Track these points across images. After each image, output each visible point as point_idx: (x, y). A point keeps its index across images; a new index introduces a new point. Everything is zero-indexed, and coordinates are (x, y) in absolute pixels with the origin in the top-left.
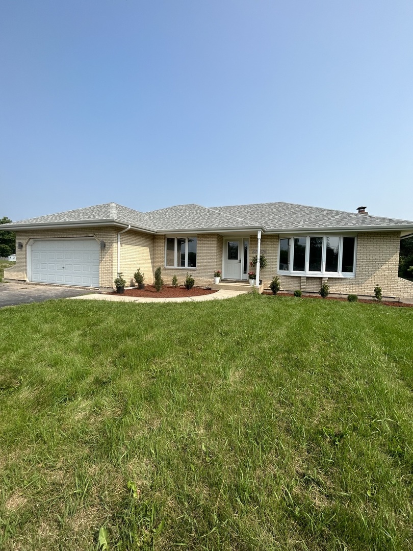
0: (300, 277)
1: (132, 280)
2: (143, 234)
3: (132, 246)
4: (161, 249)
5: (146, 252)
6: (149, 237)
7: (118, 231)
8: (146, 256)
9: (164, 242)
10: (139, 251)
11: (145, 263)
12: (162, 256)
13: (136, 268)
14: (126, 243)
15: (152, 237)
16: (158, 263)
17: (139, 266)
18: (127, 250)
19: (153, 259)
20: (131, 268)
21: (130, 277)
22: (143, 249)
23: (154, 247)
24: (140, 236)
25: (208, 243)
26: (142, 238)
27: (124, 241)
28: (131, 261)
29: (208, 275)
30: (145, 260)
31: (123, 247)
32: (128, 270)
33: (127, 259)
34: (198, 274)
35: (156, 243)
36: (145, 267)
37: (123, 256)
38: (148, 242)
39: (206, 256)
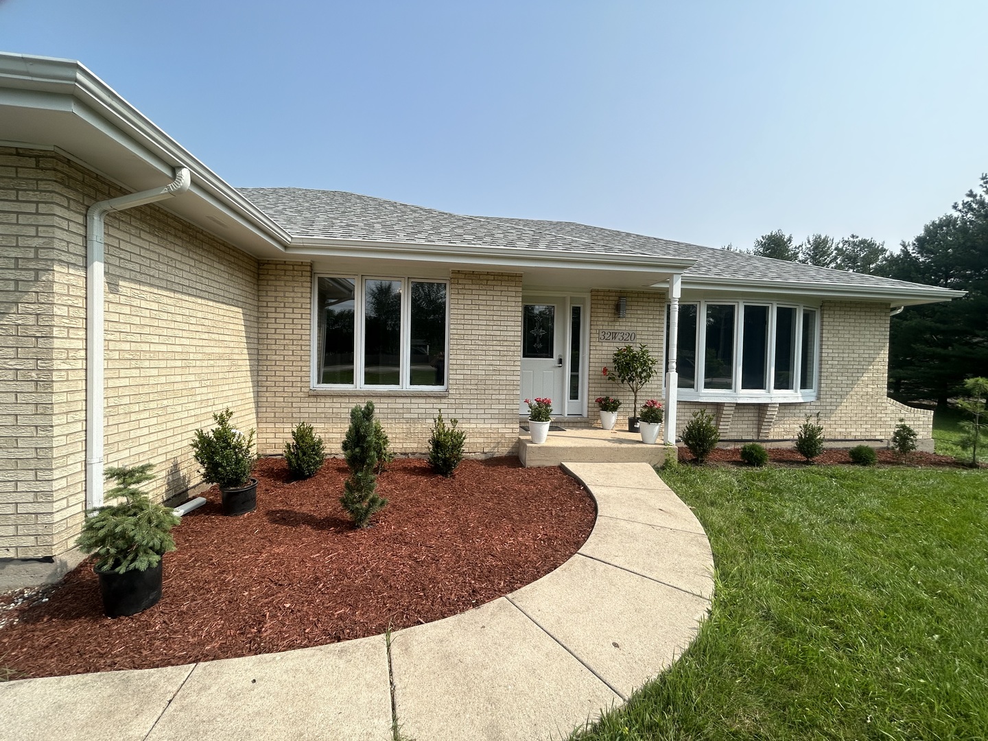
0: (719, 406)
2: (222, 248)
3: (172, 295)
4: (295, 316)
5: (231, 326)
6: (240, 263)
7: (89, 196)
8: (232, 345)
9: (309, 290)
10: (206, 322)
11: (231, 375)
12: (300, 342)
13: (192, 406)
14: (139, 277)
15: (252, 268)
16: (282, 373)
17: (204, 390)
18: (147, 313)
19: (255, 357)
20: (169, 410)
21: (163, 458)
22: (221, 312)
23: (261, 309)
24: (209, 252)
25: (492, 303)
26: (216, 265)
27: (129, 266)
28: (172, 371)
29: (491, 411)
30: (227, 363)
31: (123, 299)
32: (154, 421)
33: (146, 364)
34: (453, 411)
35: (269, 294)
36: (231, 393)
37: (126, 346)
38: (237, 286)
39: (485, 348)
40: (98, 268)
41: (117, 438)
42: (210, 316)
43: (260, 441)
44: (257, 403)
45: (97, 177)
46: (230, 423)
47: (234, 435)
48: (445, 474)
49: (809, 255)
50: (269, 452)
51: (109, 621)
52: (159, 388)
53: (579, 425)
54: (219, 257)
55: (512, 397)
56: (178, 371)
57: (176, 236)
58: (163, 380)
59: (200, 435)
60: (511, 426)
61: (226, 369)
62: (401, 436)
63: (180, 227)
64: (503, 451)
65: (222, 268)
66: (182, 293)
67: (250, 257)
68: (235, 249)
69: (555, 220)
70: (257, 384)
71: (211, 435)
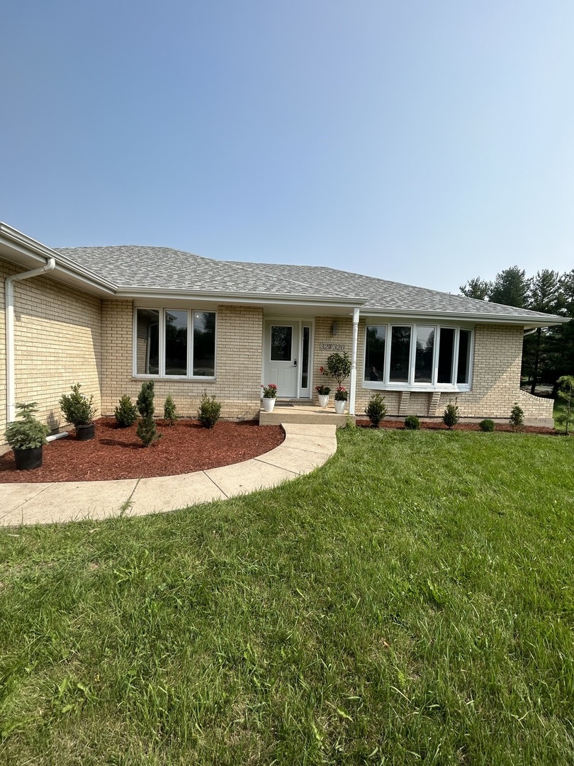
0: (400, 393)
1: (51, 416)
2: (78, 293)
3: (49, 321)
4: (123, 333)
5: (84, 339)
6: (90, 302)
7: (6, 273)
8: (84, 349)
9: (131, 317)
10: (68, 336)
11: (84, 367)
12: (126, 349)
13: (61, 382)
14: (31, 312)
15: (97, 304)
16: (116, 367)
17: (68, 374)
18: (35, 331)
19: (100, 357)
20: (48, 384)
21: (45, 409)
22: (78, 330)
23: (103, 329)
24: (70, 296)
25: (243, 325)
26: (74, 303)
27: (26, 307)
28: (49, 363)
29: (242, 392)
30: (81, 360)
31: (23, 324)
32: (40, 388)
33: (35, 358)
34: (219, 392)
35: (108, 319)
36: (84, 377)
37: (25, 348)
38: (88, 315)
39: (239, 353)
40: (11, 309)
41: (21, 395)
42: (71, 333)
43: (103, 407)
44: (101, 384)
45: (10, 263)
46: (80, 391)
47: (82, 397)
48: (208, 427)
49: (539, 286)
50: (108, 414)
51: (19, 471)
52: (42, 371)
53: (306, 404)
54: (76, 299)
55: (256, 384)
56: (52, 363)
57: (51, 289)
58: (44, 367)
59: (64, 397)
60: (255, 402)
61: (81, 363)
62: (187, 406)
63: (53, 284)
64: (250, 417)
65: (78, 305)
66: (55, 320)
67: (96, 298)
68: (86, 294)
69: (314, 265)
70: (101, 373)
71: (70, 397)
